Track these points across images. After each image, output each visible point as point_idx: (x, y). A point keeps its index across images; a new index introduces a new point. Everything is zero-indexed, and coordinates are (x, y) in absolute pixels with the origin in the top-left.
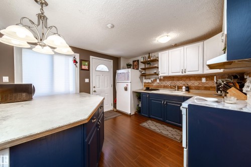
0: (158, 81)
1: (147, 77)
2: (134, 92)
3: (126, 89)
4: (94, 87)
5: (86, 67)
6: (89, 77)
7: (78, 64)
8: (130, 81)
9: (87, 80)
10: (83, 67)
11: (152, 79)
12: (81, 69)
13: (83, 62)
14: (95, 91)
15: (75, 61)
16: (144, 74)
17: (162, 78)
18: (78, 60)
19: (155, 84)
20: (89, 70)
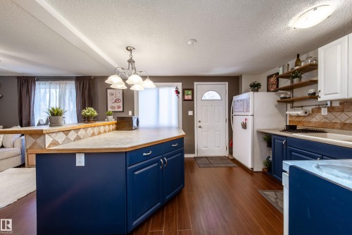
0: (324, 112)
1: (295, 104)
2: (260, 133)
3: (244, 126)
4: (200, 121)
5: (190, 97)
6: (193, 109)
7: (181, 95)
8: (250, 113)
9: (190, 113)
10: (186, 97)
11: (309, 109)
12: (184, 100)
13: (186, 91)
14: (200, 127)
15: (177, 92)
16: (284, 98)
17: (336, 104)
18: (180, 91)
19: (316, 119)
20: (193, 100)
